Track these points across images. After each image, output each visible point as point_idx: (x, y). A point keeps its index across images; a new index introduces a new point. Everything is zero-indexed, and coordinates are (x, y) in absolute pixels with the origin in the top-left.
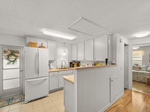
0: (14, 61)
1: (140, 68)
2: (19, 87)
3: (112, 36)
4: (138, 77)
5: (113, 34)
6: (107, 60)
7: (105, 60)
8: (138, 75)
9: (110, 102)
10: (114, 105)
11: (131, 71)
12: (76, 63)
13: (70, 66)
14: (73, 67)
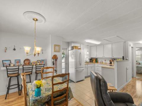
1: (139, 63)
3: (125, 42)
4: (138, 70)
5: (126, 41)
6: (123, 57)
8: (139, 68)
9: (127, 82)
10: (129, 84)
11: (135, 65)
12: (94, 59)
13: (90, 62)
14: (92, 62)
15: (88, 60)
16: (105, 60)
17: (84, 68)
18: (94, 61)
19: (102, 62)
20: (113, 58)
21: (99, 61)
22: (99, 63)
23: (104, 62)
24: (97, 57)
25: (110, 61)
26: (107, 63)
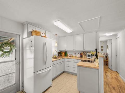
0: (8, 52)
2: (15, 84)
6: (96, 49)
7: (95, 50)
12: (63, 52)
13: (59, 55)
14: (61, 56)
15: (56, 54)
16: (75, 54)
17: (51, 68)
18: (63, 55)
19: (71, 56)
20: (84, 51)
21: (68, 55)
22: (69, 57)
23: (74, 55)
24: (67, 50)
25: (80, 54)
26: (78, 57)
